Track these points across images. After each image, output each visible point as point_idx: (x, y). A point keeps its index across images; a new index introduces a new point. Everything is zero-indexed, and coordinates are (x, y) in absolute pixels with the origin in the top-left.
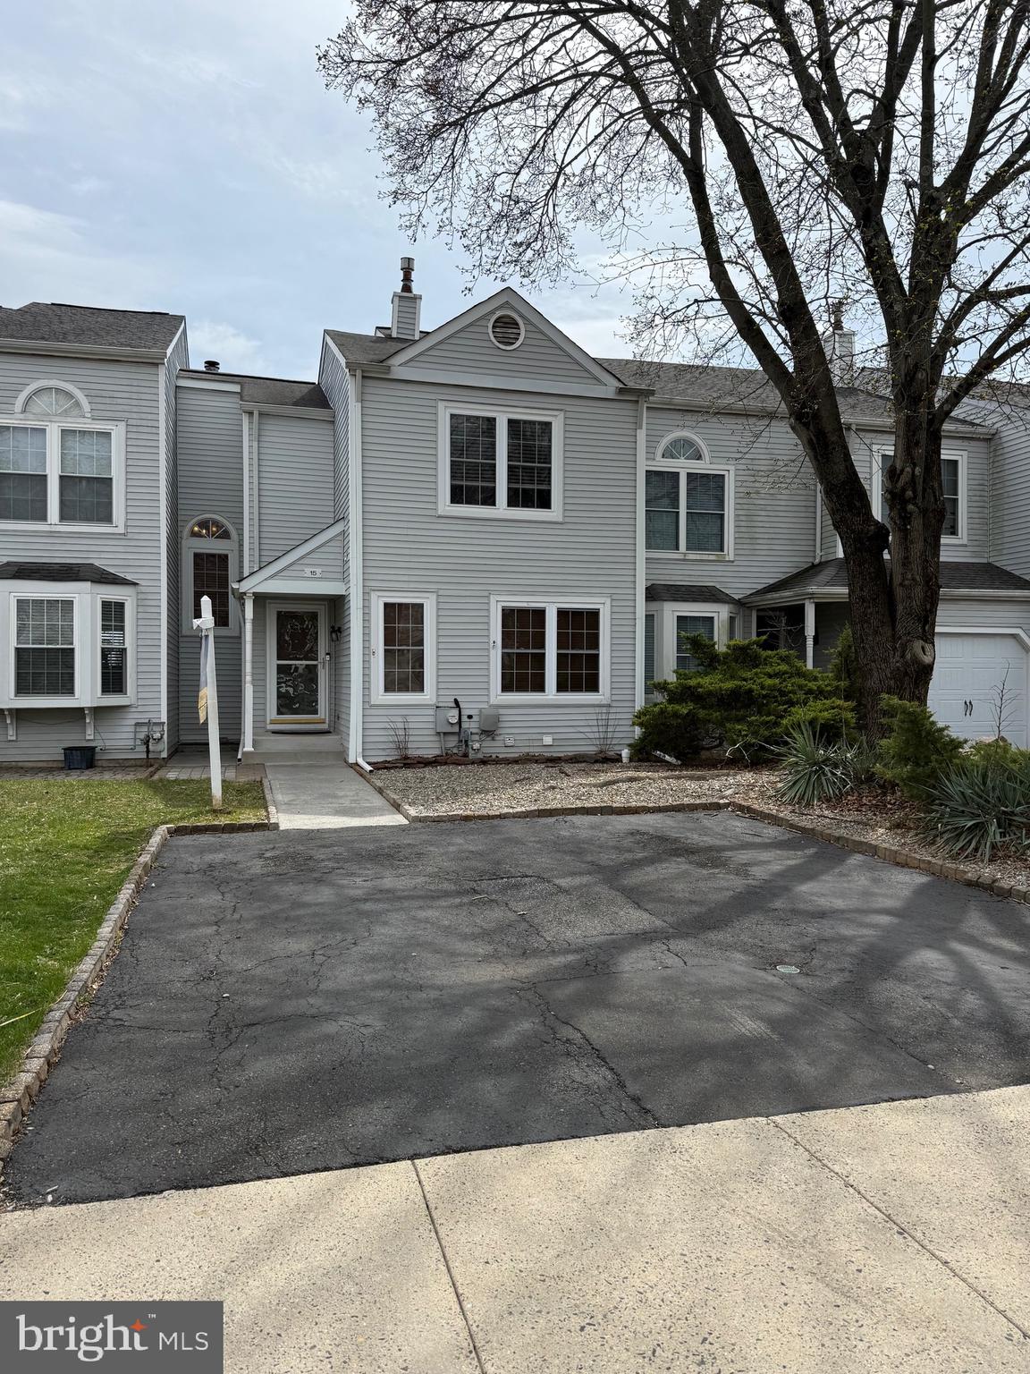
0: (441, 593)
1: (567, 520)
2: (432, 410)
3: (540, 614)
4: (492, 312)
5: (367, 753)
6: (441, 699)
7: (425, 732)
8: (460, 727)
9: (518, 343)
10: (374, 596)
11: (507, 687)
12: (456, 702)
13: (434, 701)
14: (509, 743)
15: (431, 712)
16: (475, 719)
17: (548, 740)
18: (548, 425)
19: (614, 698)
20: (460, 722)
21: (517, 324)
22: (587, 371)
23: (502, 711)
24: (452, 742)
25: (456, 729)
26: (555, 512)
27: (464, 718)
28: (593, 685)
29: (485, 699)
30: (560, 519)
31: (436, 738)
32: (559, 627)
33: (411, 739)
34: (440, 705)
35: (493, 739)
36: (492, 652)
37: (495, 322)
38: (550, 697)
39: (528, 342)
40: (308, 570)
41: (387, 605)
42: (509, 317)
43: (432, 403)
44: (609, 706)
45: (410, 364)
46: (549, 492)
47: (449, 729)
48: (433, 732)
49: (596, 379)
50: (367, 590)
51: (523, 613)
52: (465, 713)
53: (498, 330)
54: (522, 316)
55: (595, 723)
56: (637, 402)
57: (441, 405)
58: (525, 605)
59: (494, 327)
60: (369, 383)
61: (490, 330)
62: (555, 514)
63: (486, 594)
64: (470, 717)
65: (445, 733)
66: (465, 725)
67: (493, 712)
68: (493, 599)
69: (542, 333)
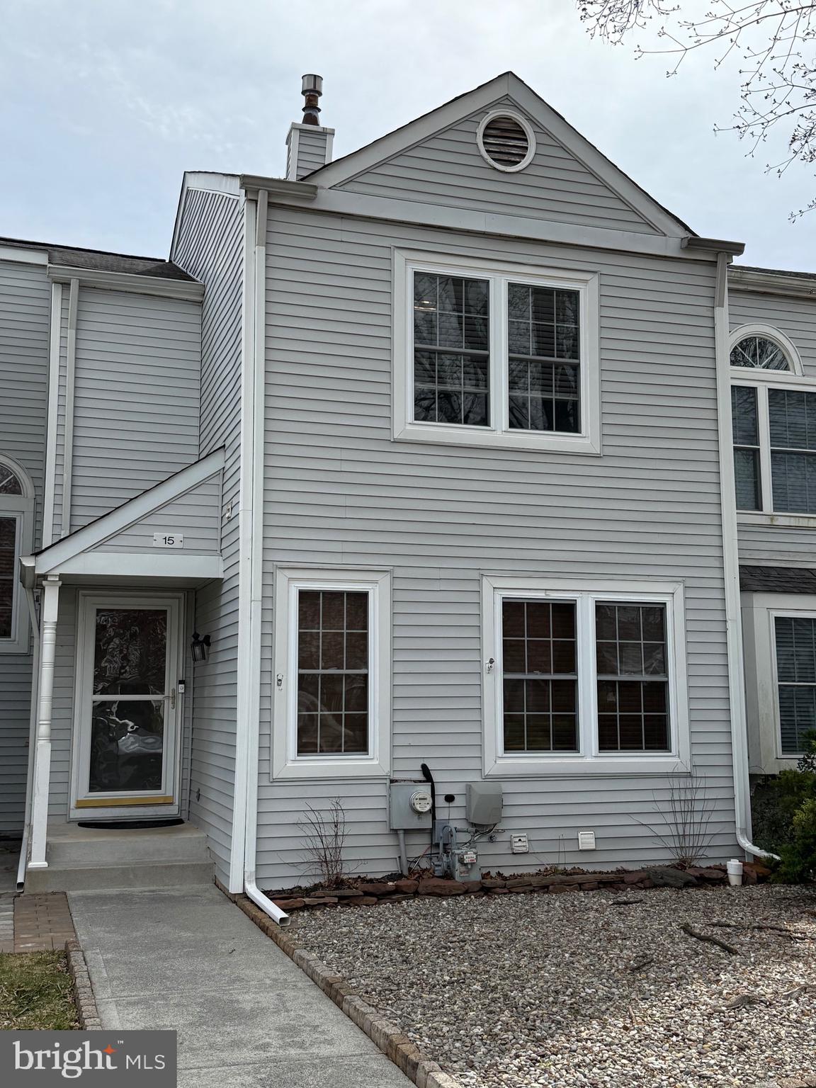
0: (399, 573)
1: (608, 451)
2: (384, 264)
3: (566, 612)
4: (483, 111)
5: (266, 873)
6: (400, 765)
7: (369, 829)
8: (434, 818)
9: (524, 163)
10: (281, 578)
11: (513, 742)
12: (425, 770)
13: (385, 770)
14: (519, 846)
15: (381, 790)
16: (459, 801)
17: (587, 840)
18: (574, 295)
19: (698, 761)
20: (433, 810)
21: (523, 133)
22: (635, 211)
23: (507, 787)
24: (418, 847)
25: (427, 823)
26: (587, 438)
27: (440, 802)
28: (658, 739)
29: (475, 764)
30: (596, 450)
31: (390, 841)
32: (600, 634)
33: (348, 842)
34: (397, 776)
35: (491, 840)
36: (487, 678)
37: (487, 128)
38: (589, 760)
39: (540, 161)
40: (159, 536)
41: (304, 596)
42: (509, 119)
43: (385, 253)
44: (689, 775)
45: (348, 187)
46: (576, 406)
47: (415, 823)
48: (382, 829)
49: (649, 224)
50: (269, 568)
51: (538, 608)
52: (442, 790)
53: (491, 140)
54: (531, 120)
55: (666, 807)
56: (713, 264)
57: (399, 257)
58: (541, 595)
59: (485, 136)
60: (279, 215)
61: (480, 140)
62: (587, 441)
63: (475, 575)
64: (450, 798)
65: (407, 831)
66: (440, 815)
67: (490, 789)
68: (487, 584)
69: (563, 148)
